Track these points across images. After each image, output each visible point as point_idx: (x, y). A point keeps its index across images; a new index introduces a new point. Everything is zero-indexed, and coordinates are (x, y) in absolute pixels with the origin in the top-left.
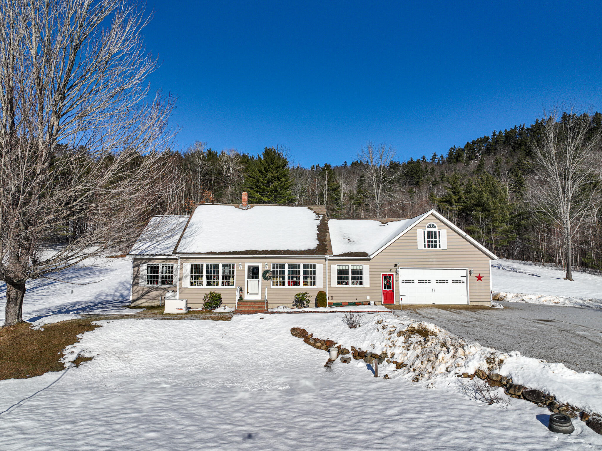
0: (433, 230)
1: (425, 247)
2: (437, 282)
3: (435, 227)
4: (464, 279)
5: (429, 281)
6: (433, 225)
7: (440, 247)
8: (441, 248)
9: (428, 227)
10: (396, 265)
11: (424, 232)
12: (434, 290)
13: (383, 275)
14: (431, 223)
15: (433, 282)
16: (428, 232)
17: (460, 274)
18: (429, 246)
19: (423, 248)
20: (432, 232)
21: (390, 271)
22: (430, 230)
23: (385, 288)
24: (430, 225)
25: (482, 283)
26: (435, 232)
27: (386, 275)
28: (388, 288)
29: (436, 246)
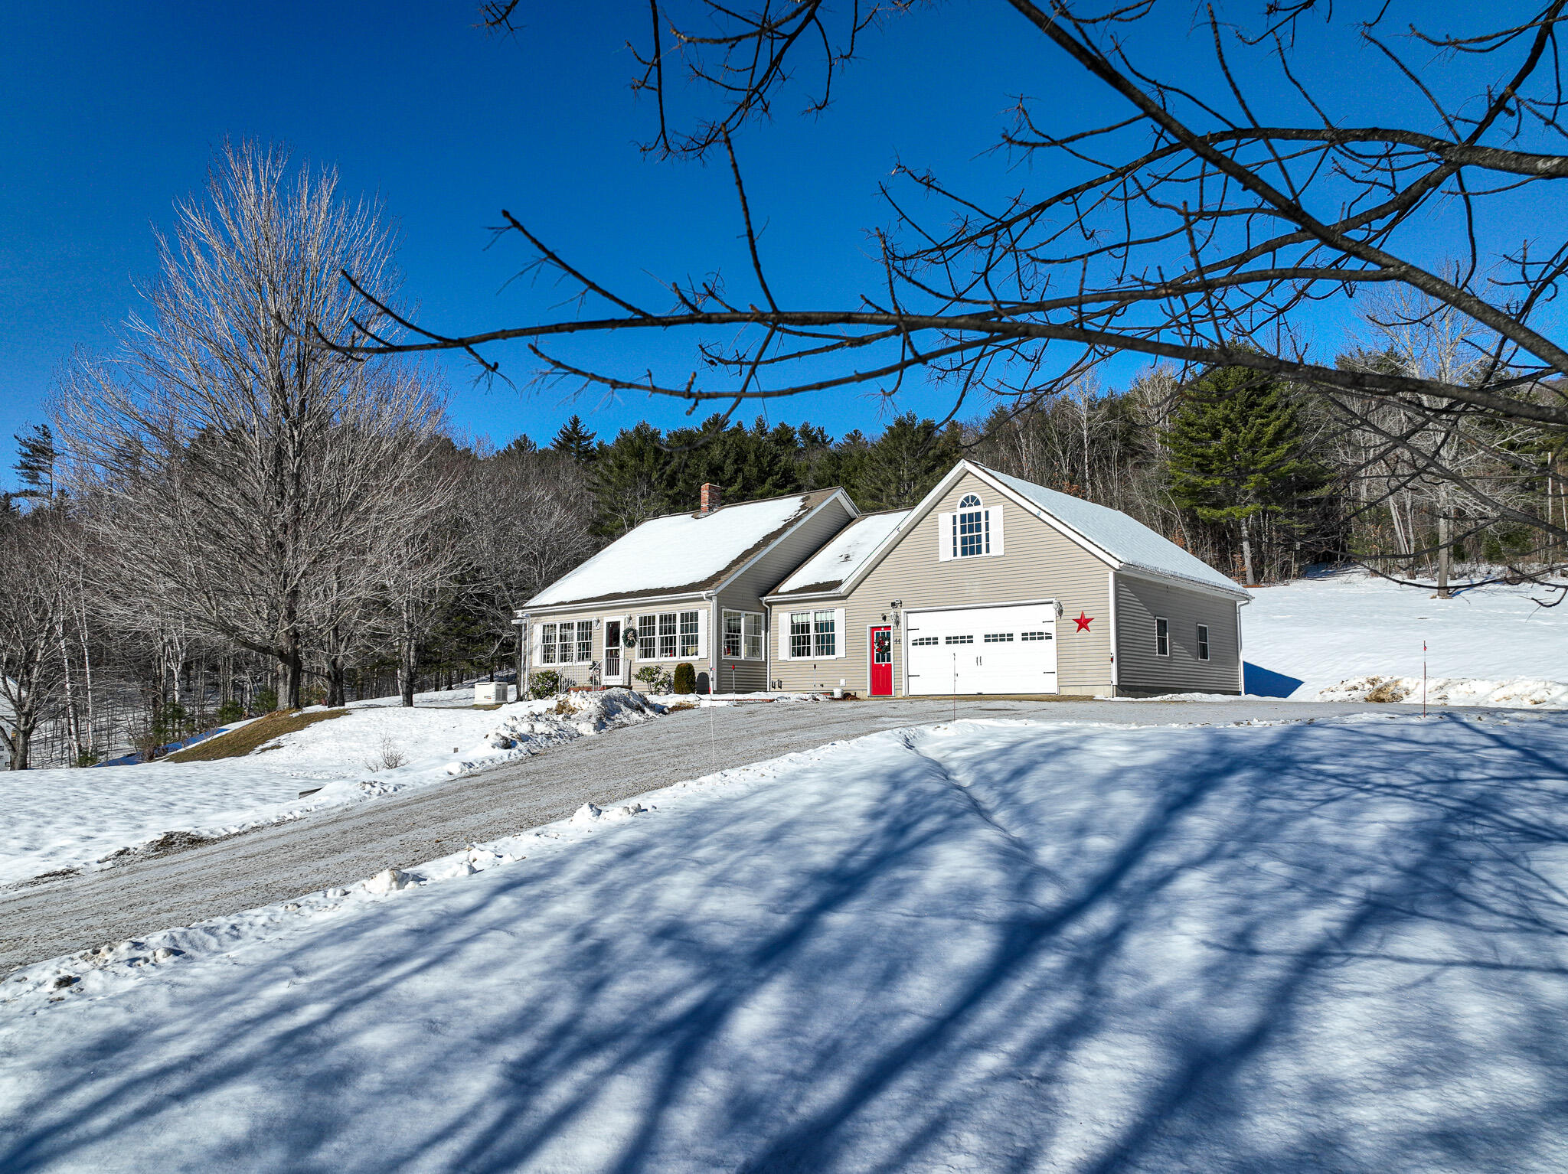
0: (973, 509)
1: (955, 555)
2: (988, 638)
3: (978, 503)
4: (1051, 628)
5: (970, 639)
6: (973, 498)
7: (988, 551)
8: (992, 553)
9: (963, 505)
10: (893, 604)
11: (955, 517)
12: (979, 661)
13: (873, 629)
14: (970, 494)
15: (979, 639)
16: (963, 517)
17: (1040, 617)
18: (964, 553)
19: (951, 557)
20: (971, 515)
21: (884, 618)
22: (967, 510)
23: (878, 660)
24: (967, 499)
25: (1091, 634)
26: (978, 515)
27: (879, 628)
28: (883, 660)
29: (979, 552)
